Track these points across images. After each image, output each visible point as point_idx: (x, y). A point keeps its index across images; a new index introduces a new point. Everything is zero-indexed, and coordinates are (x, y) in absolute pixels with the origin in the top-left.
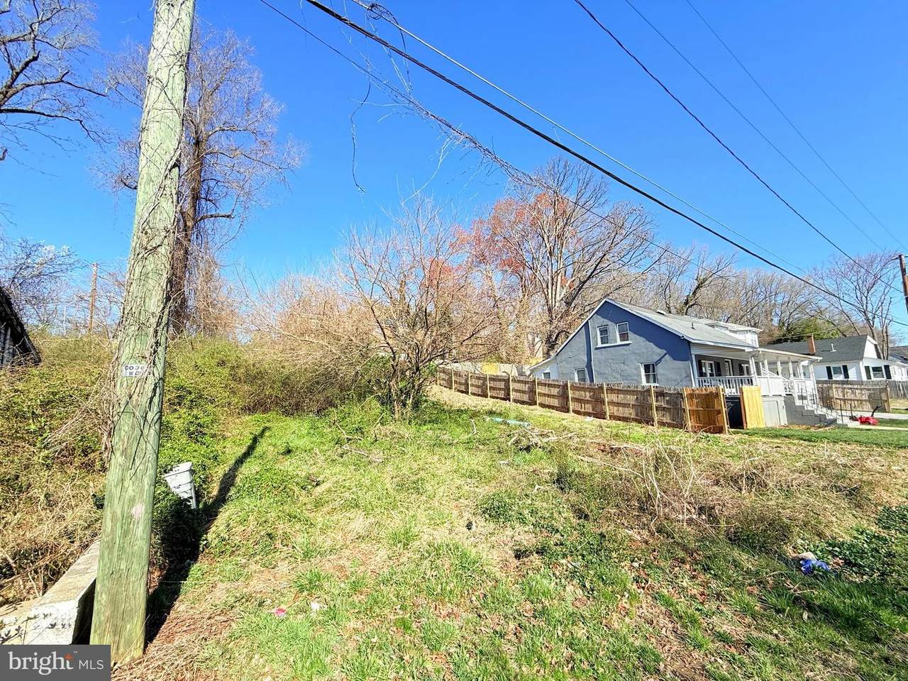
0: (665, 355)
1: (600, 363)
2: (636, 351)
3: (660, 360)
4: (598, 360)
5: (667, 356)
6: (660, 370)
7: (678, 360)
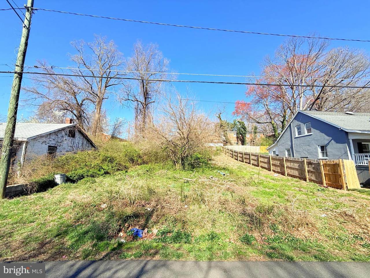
0: (331, 140)
1: (297, 146)
2: (315, 139)
3: (328, 143)
4: (296, 144)
5: (333, 141)
6: (329, 149)
7: (340, 143)
